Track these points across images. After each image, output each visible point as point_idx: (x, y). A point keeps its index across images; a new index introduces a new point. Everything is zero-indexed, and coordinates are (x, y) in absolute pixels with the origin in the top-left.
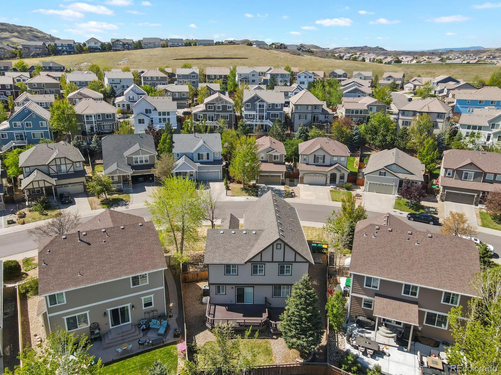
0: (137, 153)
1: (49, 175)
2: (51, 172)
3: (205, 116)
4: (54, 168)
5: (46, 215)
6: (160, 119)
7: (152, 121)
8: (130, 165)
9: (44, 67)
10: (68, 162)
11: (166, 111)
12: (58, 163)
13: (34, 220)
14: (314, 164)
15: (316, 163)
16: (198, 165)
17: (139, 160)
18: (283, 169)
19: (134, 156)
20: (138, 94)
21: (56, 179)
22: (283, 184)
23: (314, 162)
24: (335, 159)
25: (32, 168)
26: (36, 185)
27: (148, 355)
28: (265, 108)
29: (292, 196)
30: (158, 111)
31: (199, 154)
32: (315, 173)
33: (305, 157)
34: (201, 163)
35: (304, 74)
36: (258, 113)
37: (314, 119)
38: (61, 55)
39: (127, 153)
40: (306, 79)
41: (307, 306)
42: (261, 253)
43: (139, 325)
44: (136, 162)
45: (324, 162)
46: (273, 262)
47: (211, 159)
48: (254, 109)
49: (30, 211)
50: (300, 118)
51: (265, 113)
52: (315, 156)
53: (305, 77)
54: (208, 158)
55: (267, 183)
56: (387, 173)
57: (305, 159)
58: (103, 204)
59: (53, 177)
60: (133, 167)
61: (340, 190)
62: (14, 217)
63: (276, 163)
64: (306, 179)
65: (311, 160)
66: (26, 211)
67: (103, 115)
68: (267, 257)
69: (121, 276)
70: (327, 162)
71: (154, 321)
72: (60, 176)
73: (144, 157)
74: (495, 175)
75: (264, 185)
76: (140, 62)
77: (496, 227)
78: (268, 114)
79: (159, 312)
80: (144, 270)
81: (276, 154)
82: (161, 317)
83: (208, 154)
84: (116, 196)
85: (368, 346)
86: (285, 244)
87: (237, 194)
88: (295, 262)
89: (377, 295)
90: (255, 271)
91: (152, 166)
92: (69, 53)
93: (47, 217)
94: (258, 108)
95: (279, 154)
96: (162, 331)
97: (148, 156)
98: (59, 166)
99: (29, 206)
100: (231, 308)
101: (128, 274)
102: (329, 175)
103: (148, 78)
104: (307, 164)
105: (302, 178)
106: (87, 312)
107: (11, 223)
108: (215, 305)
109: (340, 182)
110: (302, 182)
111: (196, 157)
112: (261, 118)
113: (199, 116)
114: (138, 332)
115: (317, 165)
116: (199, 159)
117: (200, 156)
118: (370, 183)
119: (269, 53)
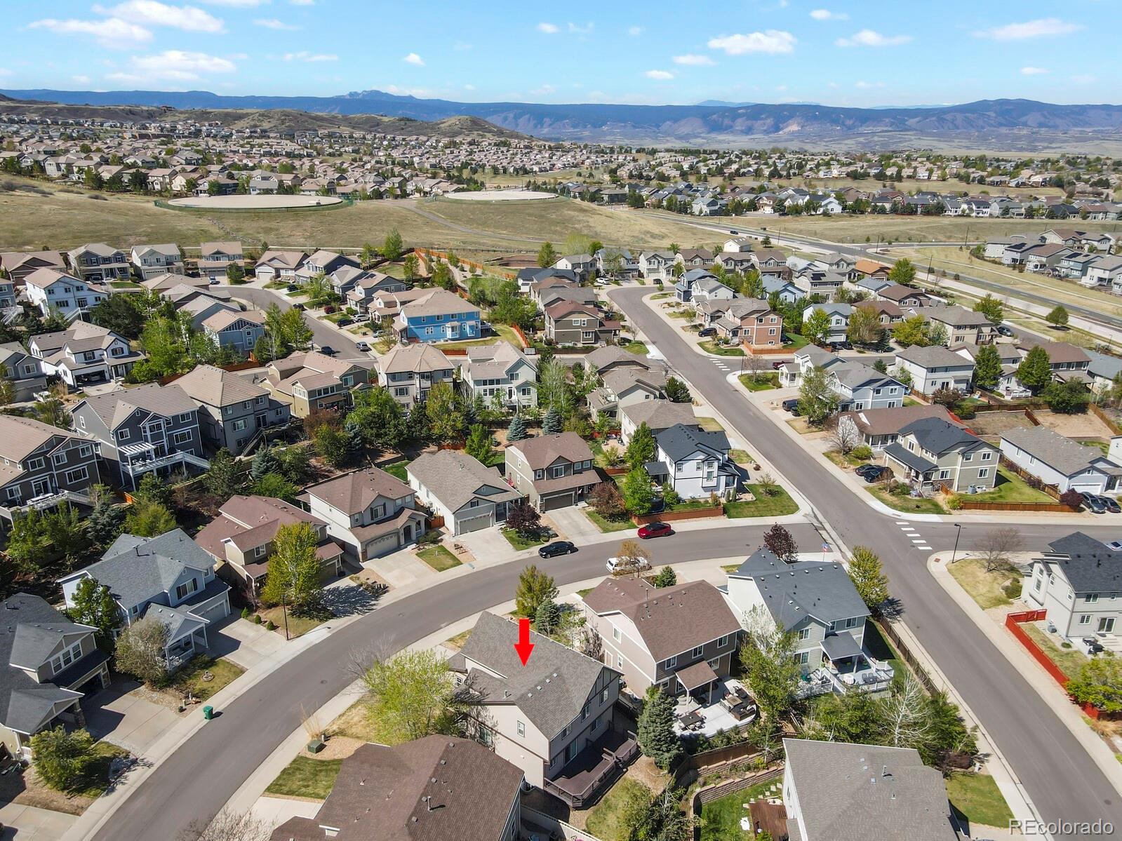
0: (55, 650)
3: (26, 486)
8: (47, 682)
14: (372, 522)
15: (376, 520)
16: (182, 610)
17: (62, 662)
18: (335, 550)
19: (51, 660)
22: (343, 575)
23: (372, 519)
24: (399, 502)
28: (162, 429)
29: (381, 589)
31: (177, 589)
32: (382, 537)
33: (357, 517)
34: (188, 603)
35: (62, 285)
36: (150, 444)
37: (261, 422)
40: (70, 295)
42: (591, 692)
44: (58, 668)
45: (386, 514)
46: (596, 695)
47: (202, 586)
48: (137, 437)
50: (235, 429)
51: (164, 440)
52: (371, 509)
53: (67, 291)
54: (197, 589)
56: (480, 501)
57: (357, 520)
61: (426, 547)
65: (367, 518)
70: (390, 512)
73: (71, 650)
74: (582, 462)
78: (170, 437)
83: (194, 580)
89: (676, 670)
94: (148, 434)
97: (78, 642)
102: (400, 532)
104: (363, 526)
105: (366, 552)
109: (416, 535)
110: (367, 560)
111: (174, 597)
112: (159, 452)
113: (12, 491)
115: (378, 523)
116: (180, 598)
117: (181, 592)
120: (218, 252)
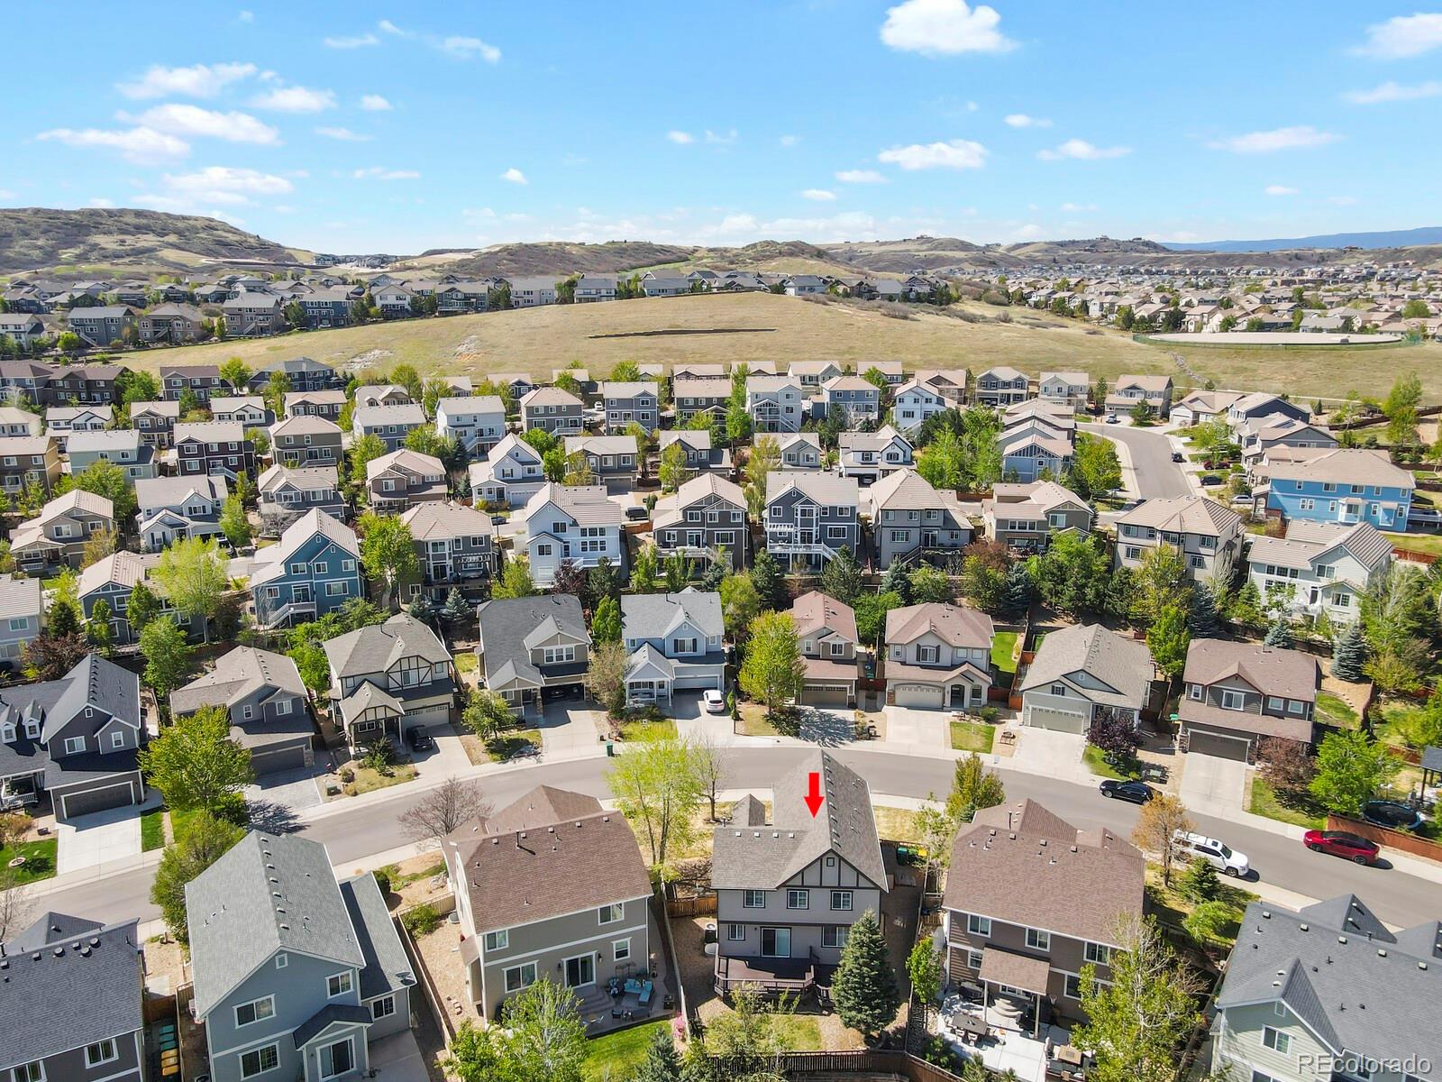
0: (552, 641)
1: (386, 690)
2: (392, 684)
3: (682, 534)
4: (397, 677)
5: (391, 775)
6: (584, 543)
7: (567, 548)
8: (537, 665)
9: (289, 375)
10: (422, 663)
11: (598, 526)
12: (405, 667)
13: (372, 786)
14: (918, 663)
15: (922, 662)
16: (675, 663)
17: (554, 656)
18: (851, 673)
19: (545, 648)
20: (523, 463)
21: (401, 699)
22: (853, 706)
23: (918, 659)
24: (962, 653)
25: (358, 680)
26: (371, 717)
27: (627, 1036)
28: (814, 517)
29: (871, 735)
30: (581, 526)
31: (676, 641)
32: (919, 684)
33: (898, 648)
34: (682, 660)
35: (913, 394)
36: (799, 528)
37: (927, 540)
38: (315, 329)
39: (531, 641)
40: (918, 406)
41: (872, 960)
42: (802, 872)
43: (607, 988)
44: (550, 659)
45: (938, 660)
46: (821, 887)
47: (701, 650)
48: (789, 518)
49: (360, 767)
50: (894, 540)
51: (814, 528)
52: (919, 646)
53: (916, 401)
54: (695, 650)
55: (818, 705)
56: (1067, 689)
57: (898, 653)
58: (492, 752)
59: (394, 695)
60: (545, 671)
61: (973, 721)
62: (333, 780)
63: (836, 661)
64: (901, 695)
65: (911, 655)
66: (351, 765)
67: (466, 539)
68: (811, 879)
69: (585, 906)
70: (945, 659)
71: (631, 981)
72: (407, 694)
73: (563, 649)
74: (1287, 701)
75: (812, 708)
76: (507, 347)
77: (1277, 815)
78: (823, 528)
79: (638, 968)
80: (618, 898)
81: (837, 642)
82: (641, 975)
83: (695, 640)
84: (514, 734)
85: (970, 1027)
86: (841, 859)
87: (758, 730)
88: (858, 888)
89: (988, 945)
90: (792, 902)
91: (582, 667)
92: (336, 324)
93: (393, 780)
94: (799, 517)
95: (843, 643)
96: (645, 998)
97: (573, 646)
98: (405, 675)
99: (356, 757)
100: (754, 963)
101: (595, 903)
102: (948, 689)
103: (537, 410)
104: (903, 663)
105: (893, 694)
106: (535, 962)
107: (333, 792)
108: (728, 958)
109: (972, 702)
110: (892, 703)
111: (670, 647)
112: (806, 538)
113: (669, 534)
114: (607, 999)
115: (923, 667)
116: (676, 651)
117: (678, 645)
118: (1033, 709)
119: (828, 315)
120: (1134, 387)
